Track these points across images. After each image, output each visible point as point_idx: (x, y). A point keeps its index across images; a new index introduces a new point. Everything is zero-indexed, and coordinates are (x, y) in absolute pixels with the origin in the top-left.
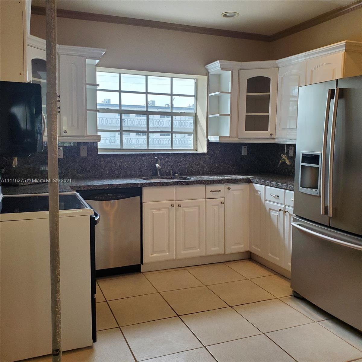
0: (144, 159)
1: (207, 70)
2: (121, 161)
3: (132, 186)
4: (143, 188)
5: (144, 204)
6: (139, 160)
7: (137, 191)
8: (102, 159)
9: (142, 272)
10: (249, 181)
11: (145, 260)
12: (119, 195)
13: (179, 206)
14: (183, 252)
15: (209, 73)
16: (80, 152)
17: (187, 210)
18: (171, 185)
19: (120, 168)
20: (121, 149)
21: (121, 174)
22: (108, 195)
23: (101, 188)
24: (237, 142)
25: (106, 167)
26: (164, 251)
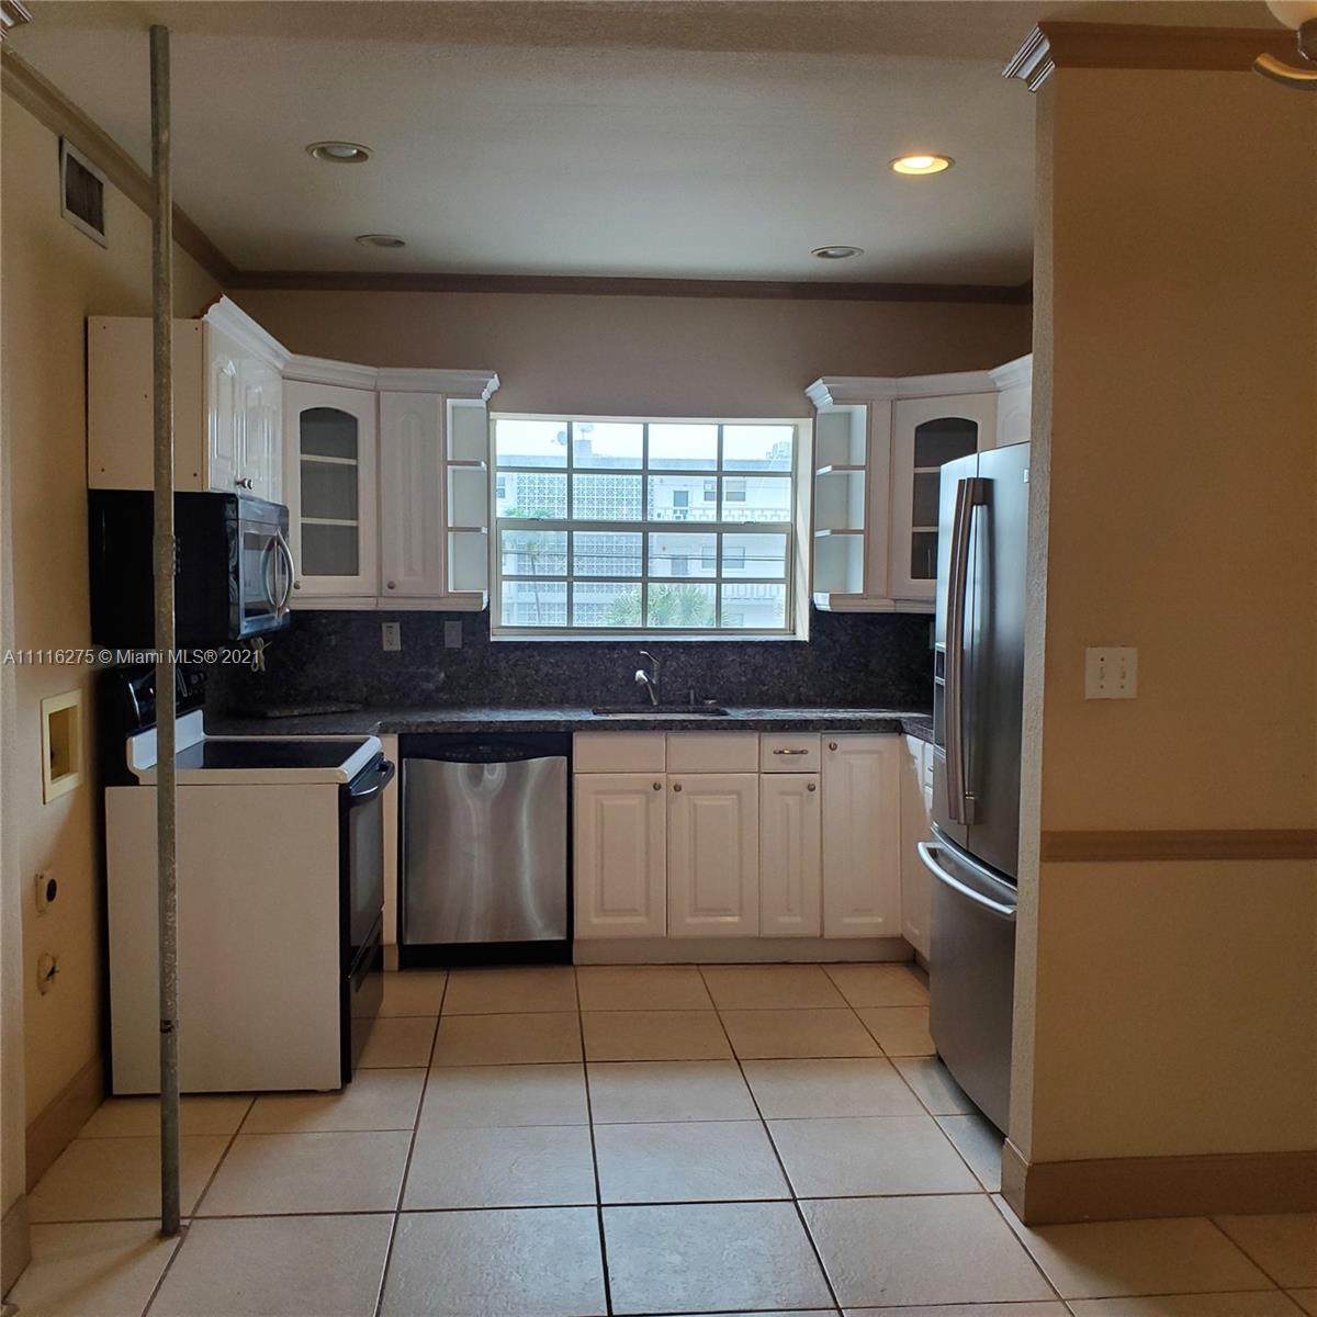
0: (616, 656)
1: (810, 400)
2: (552, 660)
3: (542, 726)
4: (574, 734)
5: (577, 778)
6: (601, 659)
7: (557, 742)
8: (502, 655)
9: (575, 961)
10: (897, 728)
11: (578, 933)
12: (509, 749)
13: (677, 788)
14: (689, 920)
15: (816, 409)
16: (443, 636)
17: (702, 801)
18: (654, 728)
19: (549, 680)
20: (569, 630)
21: (551, 694)
22: (481, 748)
23: (461, 731)
24: (890, 609)
25: (511, 676)
26: (633, 912)
